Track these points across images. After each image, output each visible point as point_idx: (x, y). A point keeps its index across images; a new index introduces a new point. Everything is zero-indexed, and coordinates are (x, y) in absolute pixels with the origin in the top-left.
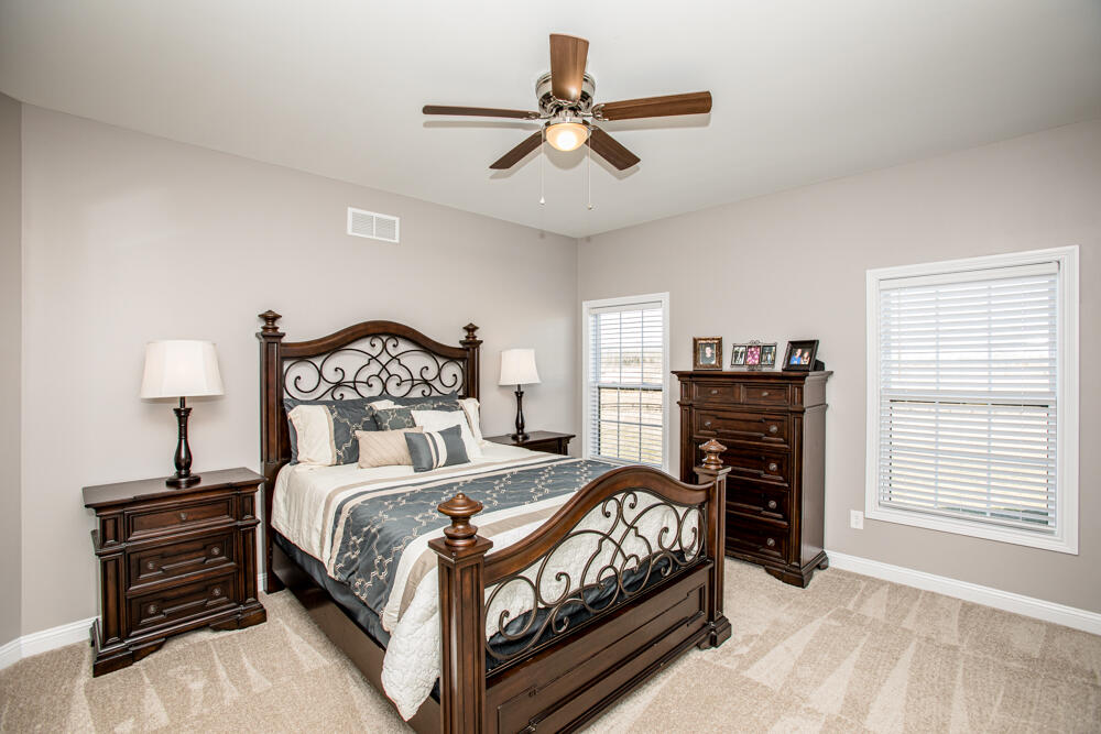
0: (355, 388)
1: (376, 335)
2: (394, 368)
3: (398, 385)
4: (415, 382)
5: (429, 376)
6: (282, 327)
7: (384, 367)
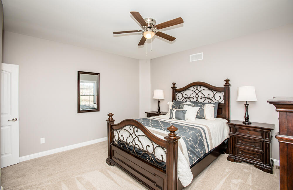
0: (190, 99)
1: (195, 86)
2: (200, 94)
3: (201, 99)
4: (206, 98)
5: (210, 96)
6: (176, 86)
7: (197, 94)
